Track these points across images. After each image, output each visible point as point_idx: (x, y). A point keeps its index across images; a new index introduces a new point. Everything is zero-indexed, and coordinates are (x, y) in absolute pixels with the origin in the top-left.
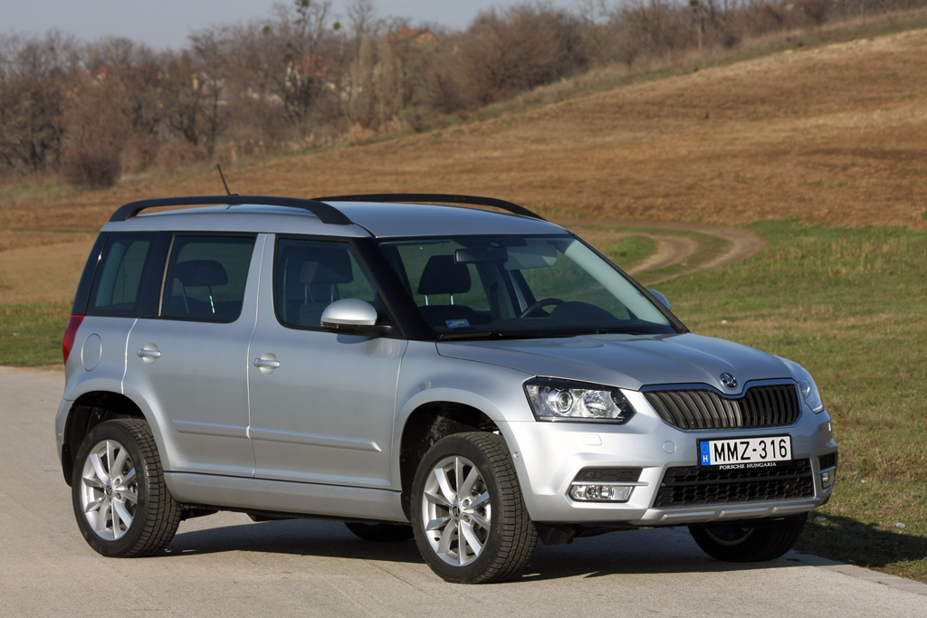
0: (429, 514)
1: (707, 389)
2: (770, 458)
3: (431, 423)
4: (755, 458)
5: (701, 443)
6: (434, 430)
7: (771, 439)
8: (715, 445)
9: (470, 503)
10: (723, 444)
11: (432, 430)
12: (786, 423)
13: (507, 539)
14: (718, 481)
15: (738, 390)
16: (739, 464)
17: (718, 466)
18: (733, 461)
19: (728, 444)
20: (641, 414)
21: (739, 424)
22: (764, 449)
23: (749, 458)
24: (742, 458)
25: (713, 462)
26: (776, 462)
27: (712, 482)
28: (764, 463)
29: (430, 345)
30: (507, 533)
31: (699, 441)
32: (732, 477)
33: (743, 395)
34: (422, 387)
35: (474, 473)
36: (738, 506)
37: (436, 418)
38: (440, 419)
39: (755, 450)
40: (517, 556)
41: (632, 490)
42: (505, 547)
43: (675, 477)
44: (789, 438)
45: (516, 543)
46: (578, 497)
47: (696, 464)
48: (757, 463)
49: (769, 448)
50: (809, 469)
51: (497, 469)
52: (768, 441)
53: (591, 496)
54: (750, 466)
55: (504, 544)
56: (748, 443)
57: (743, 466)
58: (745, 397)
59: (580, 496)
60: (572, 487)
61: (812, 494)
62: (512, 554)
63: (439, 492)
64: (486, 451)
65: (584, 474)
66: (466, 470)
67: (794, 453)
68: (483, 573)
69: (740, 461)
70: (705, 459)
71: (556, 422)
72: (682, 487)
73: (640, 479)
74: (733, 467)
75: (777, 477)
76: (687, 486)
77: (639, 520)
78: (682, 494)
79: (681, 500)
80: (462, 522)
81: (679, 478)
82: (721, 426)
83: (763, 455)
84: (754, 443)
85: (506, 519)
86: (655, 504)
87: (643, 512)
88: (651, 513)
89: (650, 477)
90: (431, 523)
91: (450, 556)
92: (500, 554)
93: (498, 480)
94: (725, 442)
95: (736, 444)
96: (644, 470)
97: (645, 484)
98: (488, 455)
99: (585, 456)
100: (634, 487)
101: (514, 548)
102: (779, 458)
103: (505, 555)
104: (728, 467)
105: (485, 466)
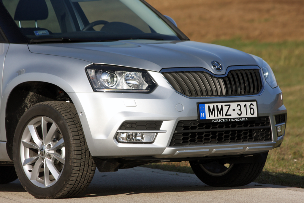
0: (25, 155)
1: (203, 71)
2: (244, 115)
3: (26, 97)
4: (234, 115)
5: (200, 105)
6: (27, 101)
7: (244, 103)
8: (209, 106)
9: (52, 146)
10: (214, 106)
11: (26, 101)
12: (253, 93)
13: (76, 168)
14: (211, 129)
15: (223, 72)
16: (224, 119)
17: (211, 120)
18: (220, 117)
19: (217, 106)
20: (161, 87)
21: (224, 93)
22: (240, 110)
23: (230, 115)
24: (226, 115)
25: (207, 118)
26: (248, 118)
27: (207, 130)
28: (240, 118)
29: (24, 46)
30: (76, 165)
31: (199, 104)
32: (220, 127)
33: (226, 75)
34: (19, 73)
35: (54, 127)
36: (224, 146)
37: (28, 93)
38: (31, 94)
39: (234, 110)
40: (82, 180)
41: (156, 135)
42: (75, 173)
43: (184, 127)
44: (256, 102)
45: (81, 171)
46: (121, 140)
47: (196, 118)
48: (236, 118)
49: (243, 109)
50: (269, 123)
51: (69, 124)
52: (242, 104)
53: (130, 139)
54: (231, 120)
55: (74, 172)
56: (229, 106)
57: (226, 120)
58: (227, 76)
59: (123, 139)
60: (117, 133)
61: (271, 139)
62: (79, 178)
63: (32, 140)
64: (62, 112)
65: (125, 125)
66: (49, 125)
67: (259, 112)
68: (61, 191)
69: (225, 117)
70: (202, 115)
71: (107, 92)
72: (188, 134)
73: (161, 128)
74: (220, 121)
75: (248, 127)
76: (191, 133)
77: (161, 155)
78: (188, 138)
79: (188, 142)
80: (47, 159)
81: (186, 128)
82: (212, 95)
83: (240, 113)
84: (234, 105)
85: (75, 156)
86: (171, 144)
87: (163, 149)
88: (168, 150)
89: (168, 127)
90: (26, 161)
91: (39, 181)
92: (72, 179)
93: (69, 131)
94: (215, 105)
95: (222, 106)
96: (164, 122)
97: (164, 131)
98: (63, 115)
99: (126, 113)
100: (157, 133)
101: (81, 174)
102: (249, 115)
103: (75, 179)
104: (217, 121)
105: (61, 122)
